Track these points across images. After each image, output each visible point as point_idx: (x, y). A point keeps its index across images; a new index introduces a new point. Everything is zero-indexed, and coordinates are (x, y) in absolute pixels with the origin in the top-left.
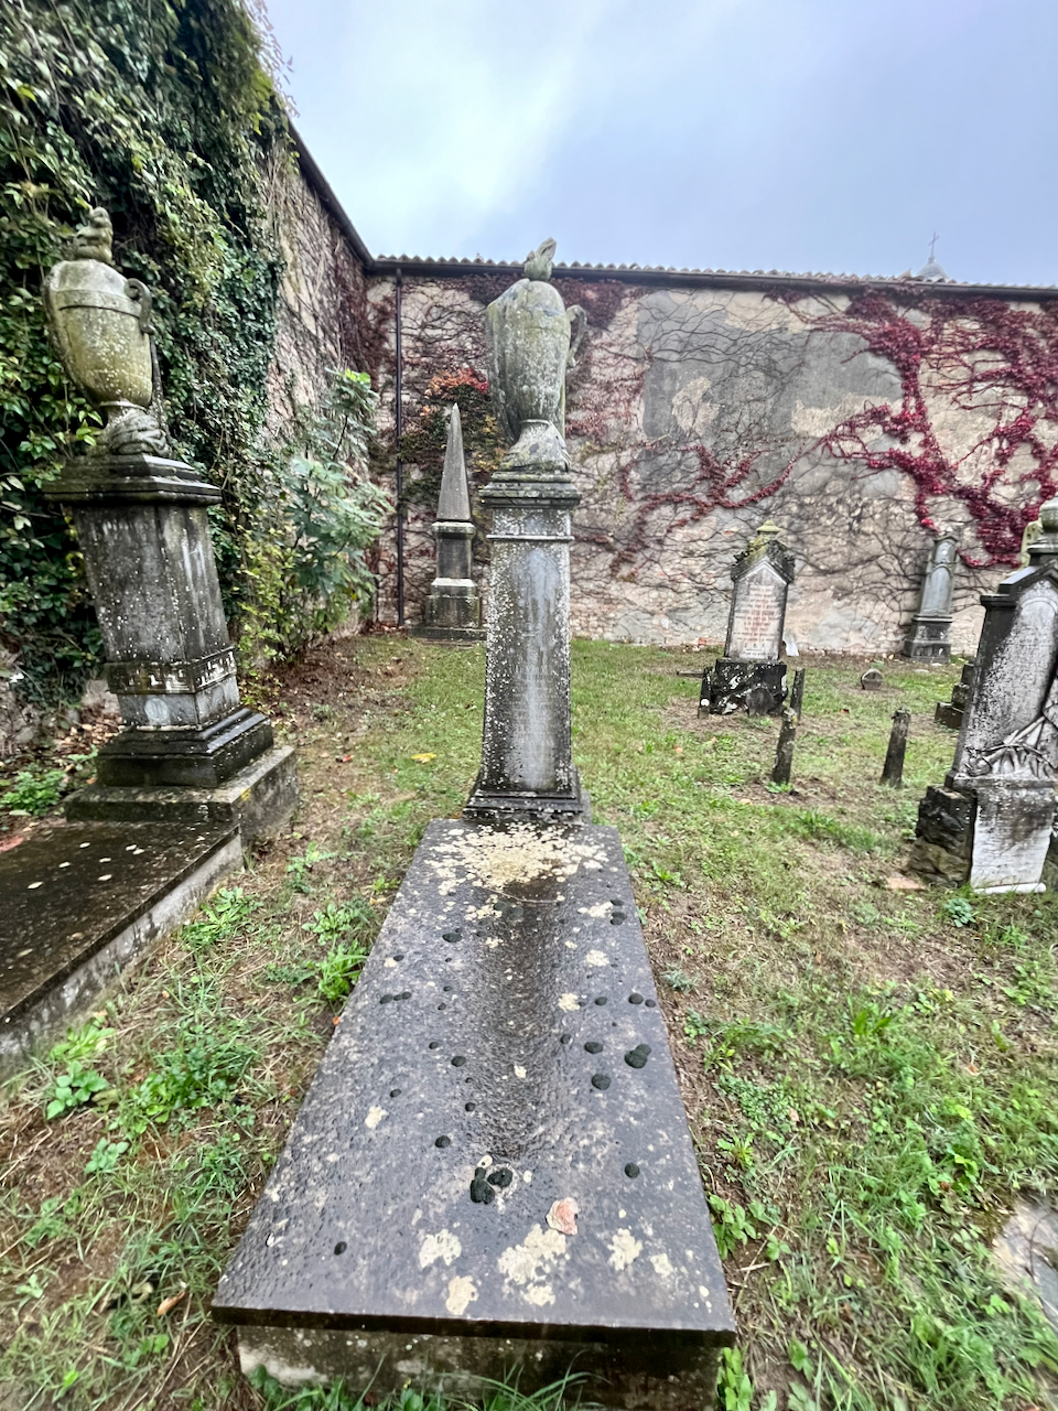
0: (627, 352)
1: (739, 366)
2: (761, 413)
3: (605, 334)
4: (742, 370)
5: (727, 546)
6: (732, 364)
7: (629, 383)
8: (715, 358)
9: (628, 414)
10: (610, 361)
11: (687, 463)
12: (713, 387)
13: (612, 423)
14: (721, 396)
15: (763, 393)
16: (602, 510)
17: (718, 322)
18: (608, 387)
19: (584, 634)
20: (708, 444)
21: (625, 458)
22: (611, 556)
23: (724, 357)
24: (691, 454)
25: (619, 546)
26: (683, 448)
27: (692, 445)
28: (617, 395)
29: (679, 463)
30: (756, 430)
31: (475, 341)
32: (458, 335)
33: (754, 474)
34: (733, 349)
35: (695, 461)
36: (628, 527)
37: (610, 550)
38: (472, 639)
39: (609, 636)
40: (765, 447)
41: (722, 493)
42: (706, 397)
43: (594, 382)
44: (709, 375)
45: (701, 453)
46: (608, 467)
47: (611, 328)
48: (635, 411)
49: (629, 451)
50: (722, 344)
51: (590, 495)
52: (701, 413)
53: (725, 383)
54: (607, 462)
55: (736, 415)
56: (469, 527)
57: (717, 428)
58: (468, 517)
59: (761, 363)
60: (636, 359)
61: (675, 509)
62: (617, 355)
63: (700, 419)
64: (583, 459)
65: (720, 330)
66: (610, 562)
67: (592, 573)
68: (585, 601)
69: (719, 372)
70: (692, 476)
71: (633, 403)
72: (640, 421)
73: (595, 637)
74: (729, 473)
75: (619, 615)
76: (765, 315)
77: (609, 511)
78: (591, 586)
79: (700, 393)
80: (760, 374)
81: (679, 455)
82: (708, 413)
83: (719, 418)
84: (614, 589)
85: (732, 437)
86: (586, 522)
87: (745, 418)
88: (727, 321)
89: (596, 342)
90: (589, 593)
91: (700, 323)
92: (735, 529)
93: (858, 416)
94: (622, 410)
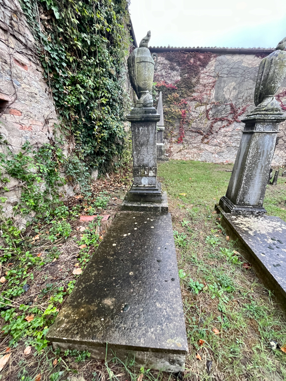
0: (211, 74)
1: (245, 78)
2: (251, 93)
3: (205, 69)
4: (246, 80)
5: (236, 133)
6: (243, 78)
7: (211, 84)
8: (238, 76)
9: (210, 94)
10: (206, 78)
11: (227, 108)
12: (236, 85)
13: (205, 96)
14: (239, 88)
15: (252, 87)
16: (200, 123)
17: (240, 64)
18: (204, 86)
19: (192, 159)
20: (234, 103)
21: (208, 107)
22: (202, 137)
23: (241, 76)
24: (228, 106)
25: (204, 134)
26: (226, 104)
27: (228, 103)
28: (207, 88)
29: (224, 109)
30: (248, 98)
31: (166, 72)
32: (161, 70)
33: (247, 112)
34: (244, 73)
35: (229, 108)
36: (208, 128)
37: (202, 135)
38: (163, 160)
39: (199, 160)
40: (251, 103)
41: (237, 117)
42: (234, 88)
43: (200, 84)
44: (235, 81)
45: (231, 105)
46: (203, 110)
47: (207, 67)
48: (212, 93)
49: (210, 105)
50: (240, 71)
51: (197, 118)
52: (232, 93)
53: (240, 84)
54: (203, 108)
55: (243, 94)
56: (163, 128)
57: (237, 98)
58: (163, 125)
59: (252, 77)
60: (214, 77)
61: (222, 122)
62: (208, 76)
63: (232, 95)
64: (196, 107)
65: (240, 67)
66: (201, 138)
67: (196, 142)
68: (193, 149)
69: (239, 81)
70: (228, 112)
71: (212, 90)
72: (214, 96)
73: (195, 160)
74: (239, 111)
75: (203, 154)
76: (254, 62)
77: (202, 123)
78: (195, 145)
79: (232, 87)
80: (252, 81)
81: (224, 106)
82: (234, 93)
83: (238, 95)
84: (202, 146)
85: (241, 100)
86: (195, 127)
87: (246, 94)
88: (243, 64)
89: (202, 72)
90: (195, 147)
91: (234, 65)
92: (239, 129)
93: (281, 93)
94: (208, 93)
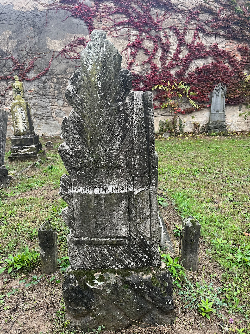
1: (22, 25)
2: (34, 42)
4: (23, 27)
5: (31, 96)
6: (19, 25)
8: (12, 23)
11: (8, 64)
12: (13, 33)
14: (17, 37)
15: (33, 35)
17: (11, 9)
20: (15, 56)
23: (15, 22)
24: (9, 60)
26: (5, 58)
27: (8, 57)
29: (5, 64)
30: (33, 49)
33: (36, 67)
34: (18, 19)
35: (11, 63)
40: (38, 56)
41: (25, 76)
42: (10, 38)
44: (10, 29)
45: (13, 59)
50: (14, 17)
52: (10, 44)
53: (17, 32)
55: (24, 44)
57: (17, 50)
59: (30, 23)
61: (7, 82)
63: (10, 46)
65: (12, 12)
69: (14, 28)
70: (11, 69)
74: (26, 67)
76: (28, 5)
79: (8, 36)
80: (30, 27)
81: (4, 61)
82: (12, 44)
83: (17, 45)
85: (24, 53)
87: (28, 45)
88: (14, 8)
91: (3, 10)
92: (33, 89)
93: (73, 42)
